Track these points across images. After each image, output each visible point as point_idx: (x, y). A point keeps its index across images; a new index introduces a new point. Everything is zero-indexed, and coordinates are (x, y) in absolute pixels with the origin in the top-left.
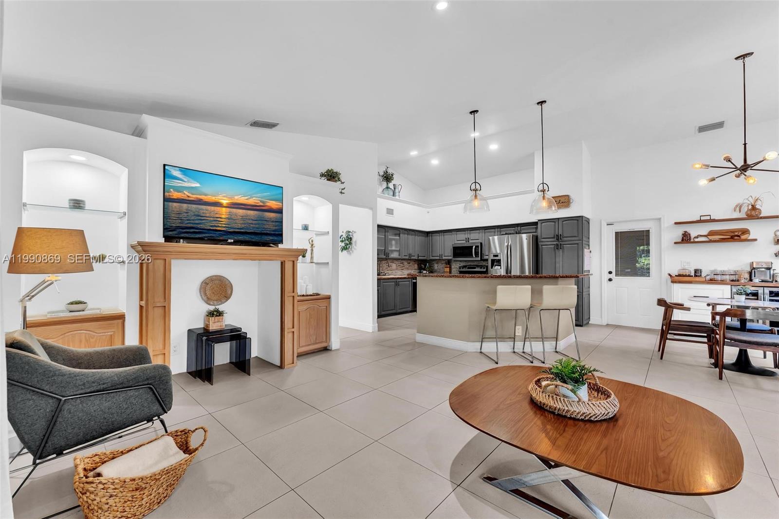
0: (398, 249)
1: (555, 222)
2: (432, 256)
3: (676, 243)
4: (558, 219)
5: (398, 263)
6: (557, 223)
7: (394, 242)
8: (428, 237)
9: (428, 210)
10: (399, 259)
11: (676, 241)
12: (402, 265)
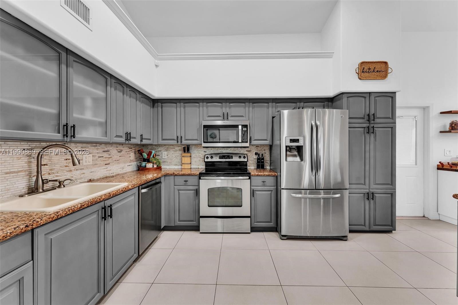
0: (103, 120)
1: (365, 97)
2: (163, 140)
3: (441, 132)
4: (370, 93)
5: (97, 151)
6: (367, 99)
7: (89, 102)
8: (156, 109)
9: (158, 62)
10: (101, 143)
11: (441, 131)
12: (105, 155)
